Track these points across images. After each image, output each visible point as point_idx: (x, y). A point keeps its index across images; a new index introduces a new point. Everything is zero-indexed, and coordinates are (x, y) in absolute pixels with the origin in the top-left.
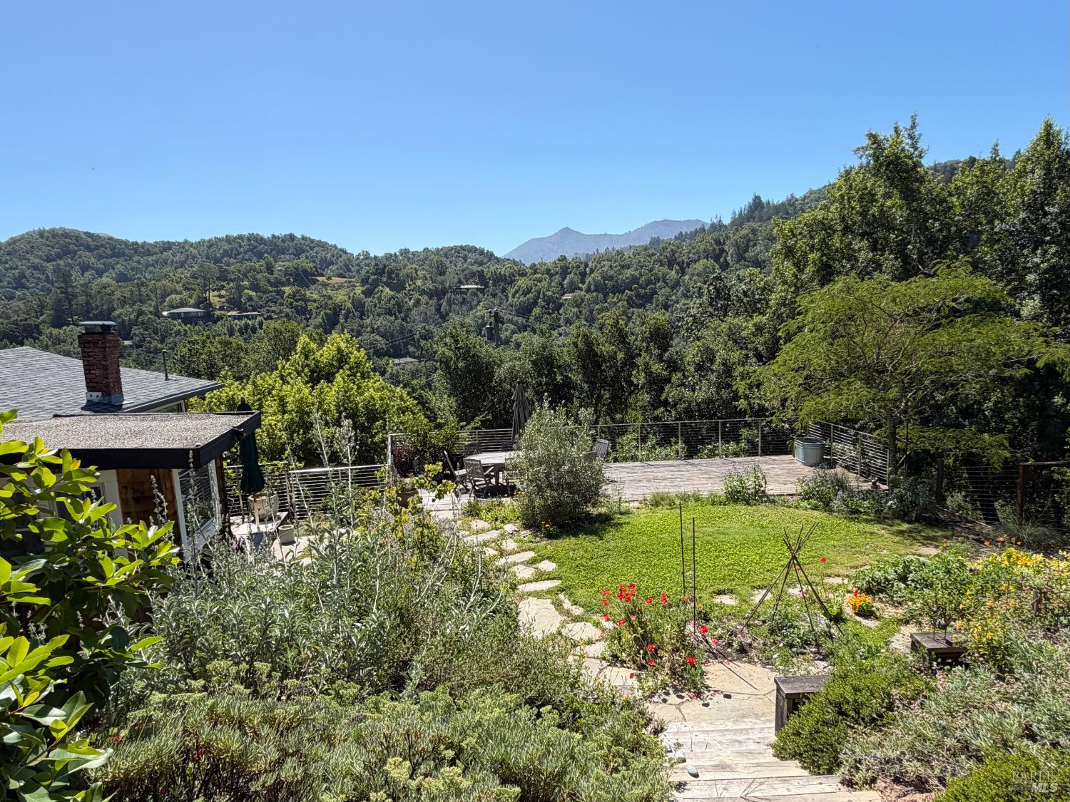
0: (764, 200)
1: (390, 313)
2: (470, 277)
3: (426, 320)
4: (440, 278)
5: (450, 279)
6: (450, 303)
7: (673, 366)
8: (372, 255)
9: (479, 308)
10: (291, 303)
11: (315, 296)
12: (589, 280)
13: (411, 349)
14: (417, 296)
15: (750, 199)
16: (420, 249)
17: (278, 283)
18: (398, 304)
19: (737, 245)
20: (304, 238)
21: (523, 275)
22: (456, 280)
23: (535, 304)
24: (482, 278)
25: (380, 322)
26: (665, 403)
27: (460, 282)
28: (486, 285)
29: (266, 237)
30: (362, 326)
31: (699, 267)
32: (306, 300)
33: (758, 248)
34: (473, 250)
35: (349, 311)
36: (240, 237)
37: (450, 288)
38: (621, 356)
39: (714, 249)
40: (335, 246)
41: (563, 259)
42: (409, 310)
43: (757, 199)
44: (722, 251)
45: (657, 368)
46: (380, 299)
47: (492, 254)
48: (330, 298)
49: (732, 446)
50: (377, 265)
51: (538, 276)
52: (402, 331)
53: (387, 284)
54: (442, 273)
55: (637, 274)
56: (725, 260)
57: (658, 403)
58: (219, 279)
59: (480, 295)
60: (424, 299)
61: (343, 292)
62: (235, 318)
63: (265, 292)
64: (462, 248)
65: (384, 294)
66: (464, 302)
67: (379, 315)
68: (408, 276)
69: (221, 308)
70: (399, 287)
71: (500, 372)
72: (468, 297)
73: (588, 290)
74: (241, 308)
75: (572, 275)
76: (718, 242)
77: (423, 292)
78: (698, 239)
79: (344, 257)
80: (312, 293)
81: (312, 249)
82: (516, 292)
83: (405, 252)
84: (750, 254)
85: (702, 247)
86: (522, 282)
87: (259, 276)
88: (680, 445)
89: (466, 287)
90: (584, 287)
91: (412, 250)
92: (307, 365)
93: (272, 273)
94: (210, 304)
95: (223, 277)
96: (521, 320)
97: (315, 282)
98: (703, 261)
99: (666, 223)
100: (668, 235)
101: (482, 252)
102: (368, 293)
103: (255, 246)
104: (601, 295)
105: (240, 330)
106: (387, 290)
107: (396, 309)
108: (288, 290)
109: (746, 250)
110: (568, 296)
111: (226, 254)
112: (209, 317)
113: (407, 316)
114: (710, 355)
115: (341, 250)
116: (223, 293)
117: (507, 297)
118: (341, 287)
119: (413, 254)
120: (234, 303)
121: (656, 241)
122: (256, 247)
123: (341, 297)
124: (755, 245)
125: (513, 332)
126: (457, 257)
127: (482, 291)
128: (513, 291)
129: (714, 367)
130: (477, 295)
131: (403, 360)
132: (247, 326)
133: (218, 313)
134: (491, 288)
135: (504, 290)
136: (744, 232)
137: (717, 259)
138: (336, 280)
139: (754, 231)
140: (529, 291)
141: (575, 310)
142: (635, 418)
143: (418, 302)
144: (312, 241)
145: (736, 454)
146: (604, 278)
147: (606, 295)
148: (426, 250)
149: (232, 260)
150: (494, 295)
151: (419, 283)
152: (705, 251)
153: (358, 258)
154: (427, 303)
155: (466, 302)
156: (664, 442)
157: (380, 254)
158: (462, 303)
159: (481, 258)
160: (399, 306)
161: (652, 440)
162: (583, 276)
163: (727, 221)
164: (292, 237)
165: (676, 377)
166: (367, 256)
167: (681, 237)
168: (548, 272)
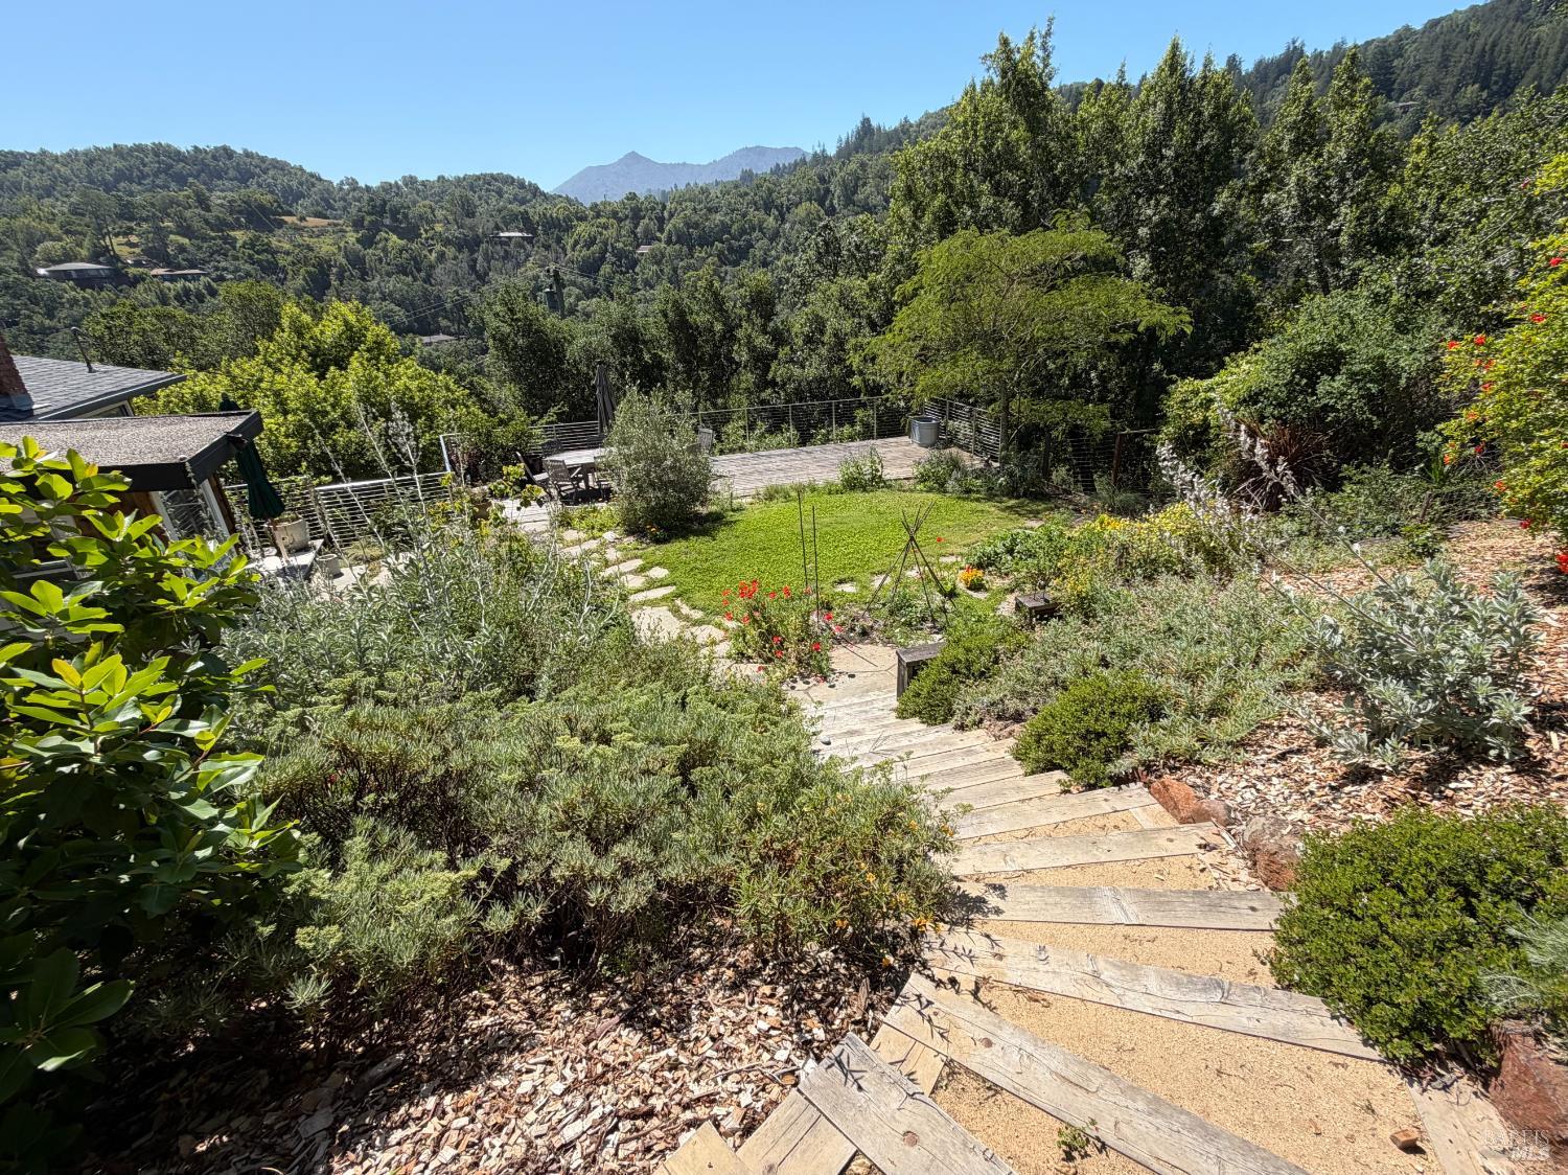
0: (874, 124)
1: (403, 270)
2: (510, 220)
3: (457, 282)
4: (468, 221)
5: (483, 223)
6: (488, 258)
7: (779, 338)
8: (362, 184)
9: (529, 265)
10: (250, 256)
11: (287, 246)
12: (668, 227)
13: (444, 323)
14: (438, 247)
15: (856, 123)
16: (433, 178)
17: (221, 225)
18: (414, 259)
19: (845, 185)
20: (247, 154)
21: (582, 219)
22: (491, 225)
23: (602, 259)
24: (527, 223)
25: (392, 284)
26: (773, 383)
27: (497, 228)
28: (534, 231)
29: (183, 150)
30: (366, 291)
31: (801, 211)
32: (274, 253)
33: (868, 189)
34: (509, 180)
35: (342, 270)
36: (139, 148)
37: (485, 235)
38: (718, 327)
39: (818, 189)
40: (301, 169)
41: (632, 197)
42: (432, 267)
43: (866, 122)
44: (828, 191)
45: (761, 341)
46: (384, 250)
47: (537, 188)
48: (311, 249)
49: (847, 429)
50: (372, 200)
51: (603, 220)
52: (426, 297)
53: (394, 230)
54: (471, 214)
55: (727, 219)
56: (832, 205)
57: (764, 383)
58: (121, 216)
59: (529, 247)
60: (450, 252)
61: (329, 239)
62: (163, 278)
63: (204, 239)
64: (492, 176)
65: (390, 244)
66: (507, 256)
67: (389, 275)
68: (421, 217)
69: (138, 264)
70: (410, 233)
71: (573, 351)
72: (512, 248)
73: (669, 242)
74: (167, 261)
75: (646, 221)
76: (822, 180)
77: (447, 242)
78: (798, 173)
79: (319, 186)
80: (279, 241)
81: (265, 172)
82: (576, 243)
83: (411, 181)
84: (860, 196)
85: (805, 186)
86: (582, 229)
87: (188, 214)
88: (792, 432)
89: (507, 234)
90: (663, 237)
91: (421, 178)
92: (304, 347)
93: (209, 210)
94: (117, 258)
95: (127, 213)
96: (586, 282)
97: (281, 224)
98: (805, 205)
99: (760, 151)
100: (763, 168)
101: (522, 185)
102: (368, 242)
103: (166, 164)
104: (685, 249)
105: (177, 297)
106: (394, 237)
107: (412, 266)
108: (240, 236)
109: (855, 192)
110: (644, 249)
111: (121, 176)
112: (118, 277)
113: (429, 276)
114: (819, 324)
115: (312, 175)
116: (134, 239)
117: (564, 249)
118: (322, 233)
119: (423, 184)
120: (157, 255)
121: (747, 176)
122: (171, 166)
123: (326, 247)
124: (865, 184)
125: (579, 299)
126: (488, 190)
127: (530, 241)
128: (571, 241)
129: (826, 339)
130: (523, 247)
131: (435, 338)
132: (187, 292)
133: (133, 271)
134: (542, 238)
135: (559, 240)
136: (853, 166)
137: (822, 204)
138: (312, 221)
139: (863, 166)
140: (591, 242)
141: (655, 267)
142: (739, 403)
143: (442, 257)
144: (263, 159)
145: (852, 438)
146: (688, 225)
147: (691, 248)
148: (441, 178)
149: (135, 187)
150: (547, 247)
151: (439, 228)
152: (807, 191)
153: (341, 189)
154: (455, 258)
155: (510, 256)
156: (775, 429)
157: (375, 184)
158: (504, 258)
159: (522, 193)
160: (417, 261)
161: (761, 427)
162: (661, 221)
163: (832, 151)
164: (227, 153)
165: (783, 352)
166: (353, 184)
167: (778, 171)
168: (614, 214)
